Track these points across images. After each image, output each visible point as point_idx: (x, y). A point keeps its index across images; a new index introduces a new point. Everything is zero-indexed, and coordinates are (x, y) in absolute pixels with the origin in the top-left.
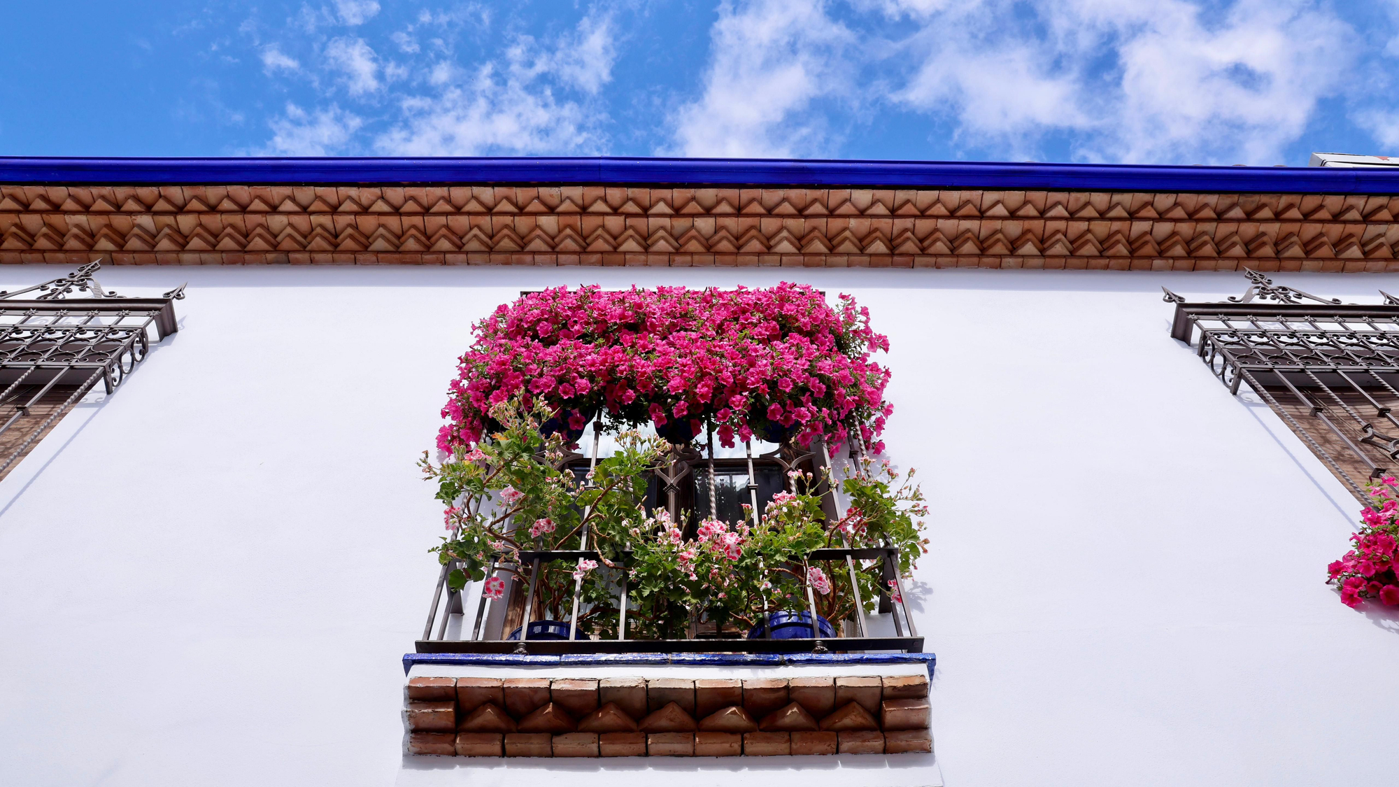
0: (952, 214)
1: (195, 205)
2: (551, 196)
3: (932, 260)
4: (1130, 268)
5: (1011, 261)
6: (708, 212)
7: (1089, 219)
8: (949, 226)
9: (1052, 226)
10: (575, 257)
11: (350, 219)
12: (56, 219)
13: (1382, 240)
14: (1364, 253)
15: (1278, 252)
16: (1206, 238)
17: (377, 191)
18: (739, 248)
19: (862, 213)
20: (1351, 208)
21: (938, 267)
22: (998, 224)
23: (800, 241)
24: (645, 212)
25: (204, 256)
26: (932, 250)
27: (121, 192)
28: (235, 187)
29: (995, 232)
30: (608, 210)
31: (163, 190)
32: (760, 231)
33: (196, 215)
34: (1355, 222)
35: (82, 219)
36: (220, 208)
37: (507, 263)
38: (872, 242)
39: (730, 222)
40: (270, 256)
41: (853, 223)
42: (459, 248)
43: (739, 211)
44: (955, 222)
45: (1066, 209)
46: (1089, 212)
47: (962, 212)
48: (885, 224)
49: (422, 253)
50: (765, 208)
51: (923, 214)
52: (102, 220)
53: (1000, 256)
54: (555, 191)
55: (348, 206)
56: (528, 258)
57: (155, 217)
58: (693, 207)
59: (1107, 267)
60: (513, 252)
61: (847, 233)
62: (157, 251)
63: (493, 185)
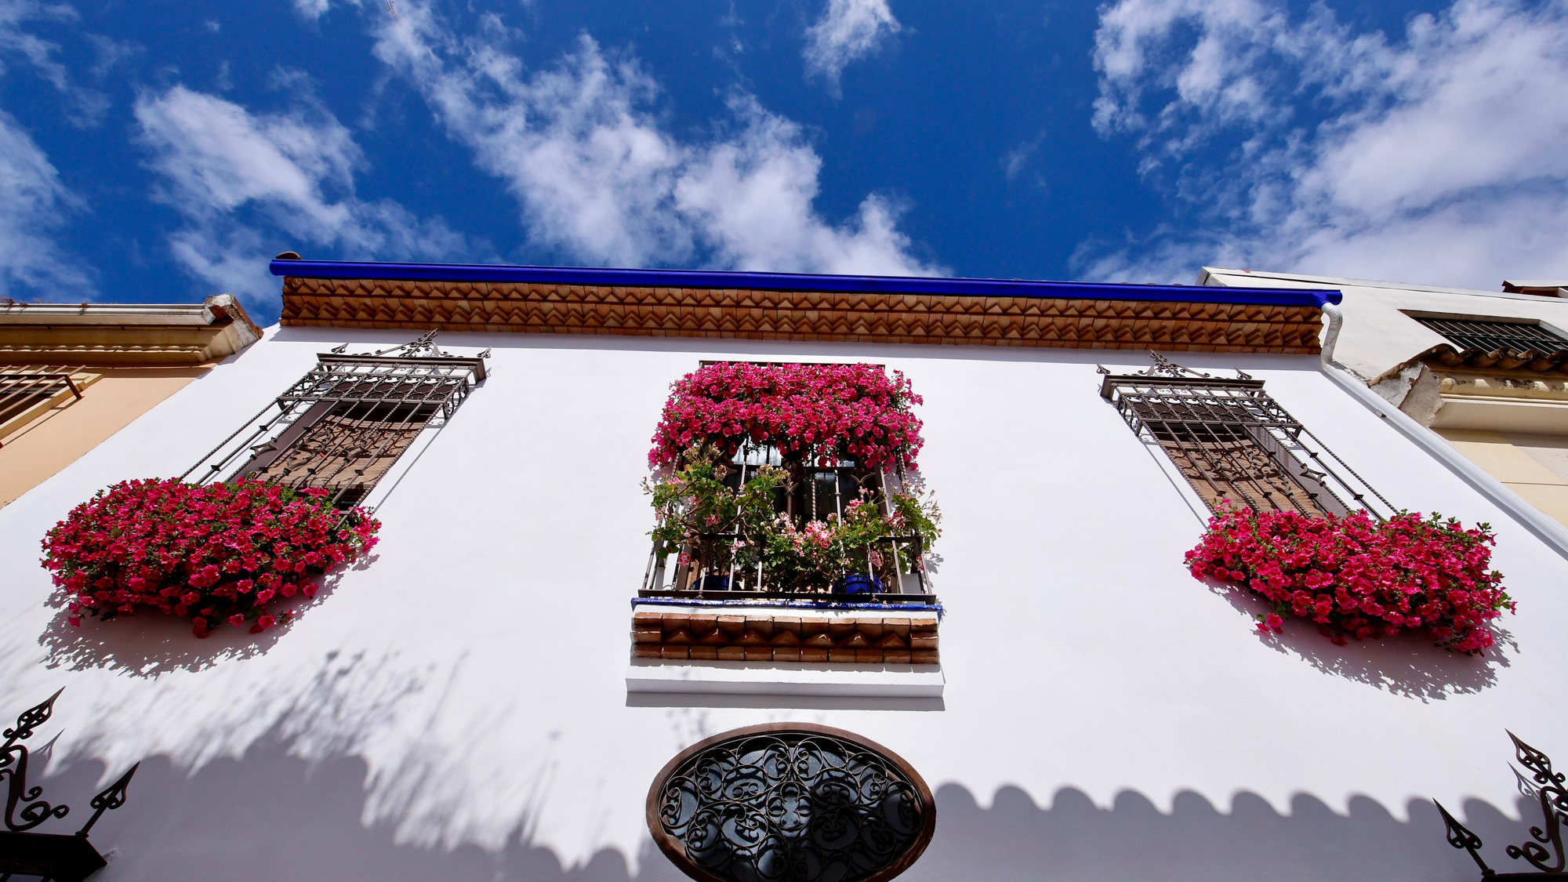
0: (967, 311)
1: (495, 294)
2: (718, 295)
3: (953, 340)
4: (1077, 347)
5: (1002, 341)
6: (814, 307)
7: (1053, 316)
8: (964, 319)
9: (1029, 319)
10: (732, 334)
11: (592, 306)
12: (407, 301)
13: (1240, 332)
14: (1228, 340)
15: (1173, 339)
16: (1127, 329)
17: (609, 289)
18: (833, 330)
19: (910, 310)
20: (1222, 311)
21: (956, 344)
22: (995, 318)
23: (871, 326)
24: (776, 306)
25: (501, 327)
26: (953, 334)
27: (448, 285)
28: (520, 284)
29: (994, 323)
30: (753, 304)
31: (475, 285)
32: (846, 319)
33: (496, 301)
34: (1223, 321)
35: (424, 302)
36: (510, 297)
37: (690, 336)
38: (916, 328)
39: (828, 314)
40: (542, 328)
41: (904, 316)
42: (661, 326)
43: (834, 307)
44: (968, 316)
45: (1039, 309)
46: (1053, 311)
47: (973, 310)
48: (924, 317)
49: (637, 328)
50: (849, 305)
51: (948, 311)
52: (437, 303)
53: (996, 338)
54: (720, 292)
55: (591, 298)
56: (703, 333)
57: (470, 302)
58: (805, 304)
59: (1063, 346)
60: (693, 330)
61: (900, 322)
62: (471, 323)
63: (681, 287)
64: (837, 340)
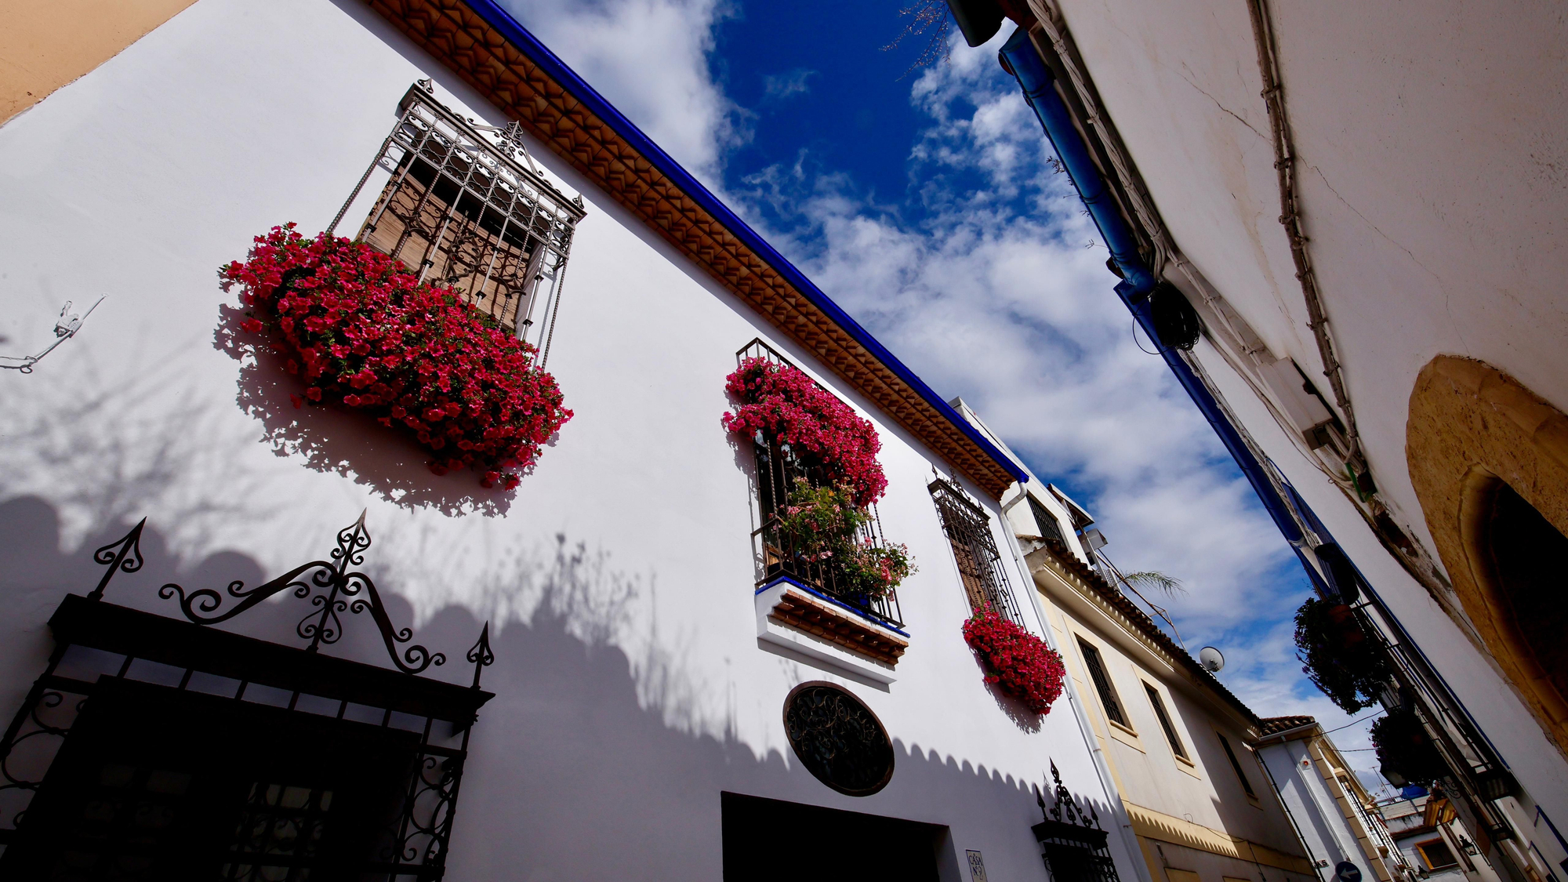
0: (882, 378)
1: (579, 118)
2: (755, 260)
3: (864, 392)
5: (886, 409)
6: (807, 315)
8: (877, 381)
10: (744, 296)
12: (483, 53)
17: (682, 194)
18: (807, 338)
19: (856, 356)
21: (863, 395)
23: (830, 352)
24: (784, 297)
25: (564, 152)
26: (866, 388)
27: (538, 73)
28: (609, 128)
35: (501, 67)
36: (592, 132)
37: (714, 276)
39: (811, 326)
40: (603, 183)
41: (851, 358)
42: (699, 253)
43: (817, 323)
44: (881, 382)
47: (886, 380)
48: (859, 366)
51: (874, 371)
52: (513, 78)
54: (758, 259)
55: (661, 189)
56: (726, 282)
57: (550, 106)
59: (909, 431)
60: (720, 274)
62: (536, 127)
63: (735, 235)
64: (804, 348)
